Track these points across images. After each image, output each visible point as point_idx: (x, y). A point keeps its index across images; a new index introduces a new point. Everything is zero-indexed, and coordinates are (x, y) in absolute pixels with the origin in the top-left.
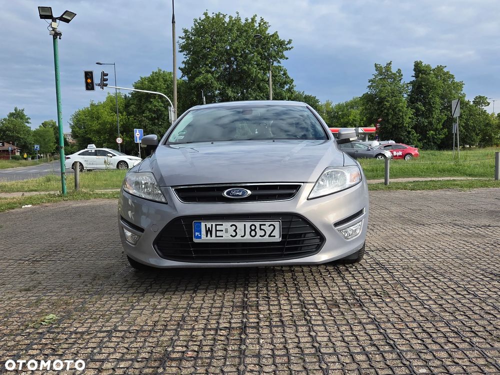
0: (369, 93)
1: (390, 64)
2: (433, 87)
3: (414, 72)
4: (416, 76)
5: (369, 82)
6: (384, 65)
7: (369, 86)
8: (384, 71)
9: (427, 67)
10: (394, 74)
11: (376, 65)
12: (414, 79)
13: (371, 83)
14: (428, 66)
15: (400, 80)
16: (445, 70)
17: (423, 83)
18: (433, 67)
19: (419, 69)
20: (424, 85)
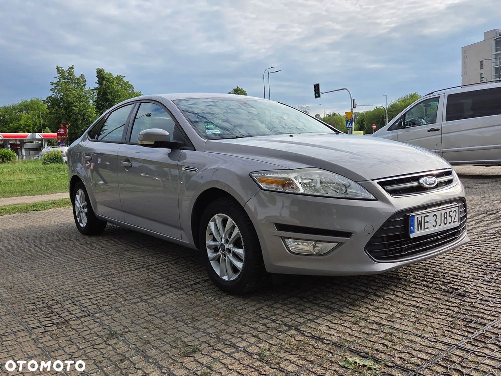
0: (53, 96)
1: (72, 68)
2: (118, 95)
3: (97, 79)
4: (100, 83)
5: (52, 84)
6: (66, 68)
7: (52, 90)
8: (67, 74)
9: (109, 75)
10: (78, 79)
11: (57, 68)
12: (97, 86)
13: (55, 85)
14: (110, 75)
15: (84, 85)
16: (125, 80)
17: (108, 91)
18: (115, 76)
19: (101, 75)
20: (110, 93)
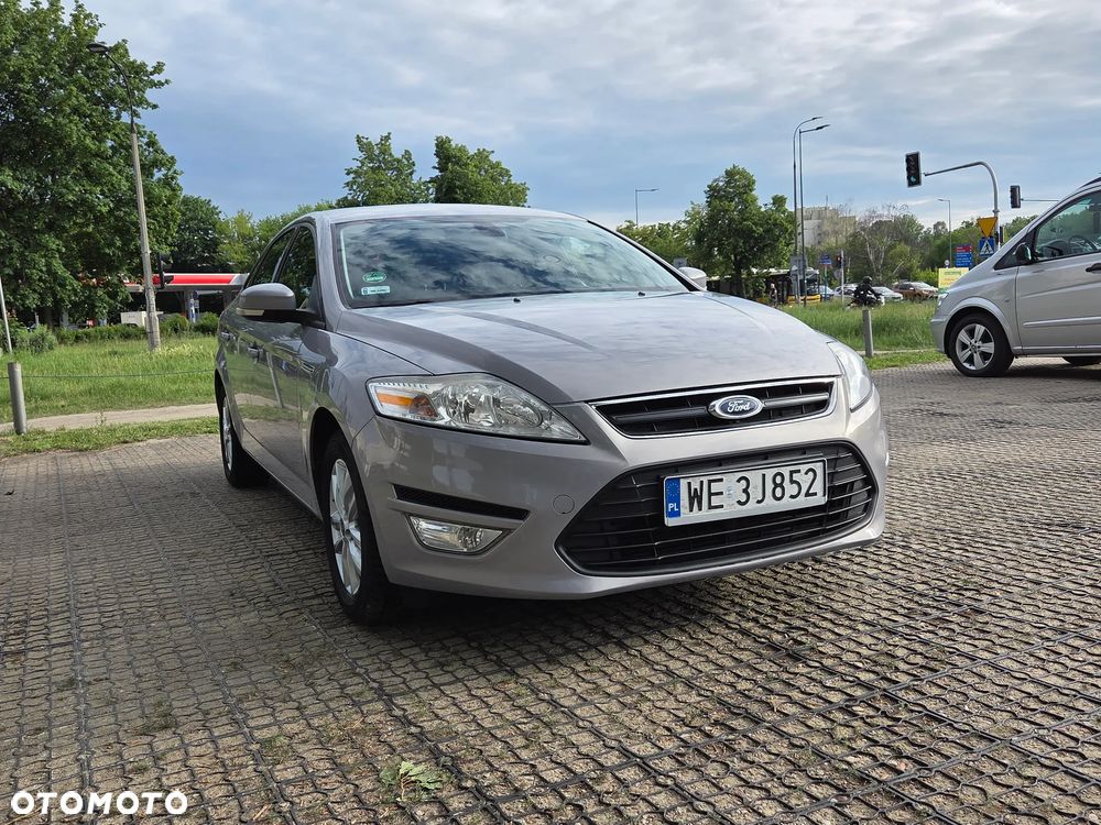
0: (350, 197)
1: (387, 138)
2: (476, 191)
3: (437, 160)
4: (442, 168)
5: (348, 174)
6: (375, 139)
7: (347, 184)
8: (377, 152)
9: (460, 149)
10: (399, 161)
11: (359, 140)
12: (437, 173)
13: (352, 175)
14: (462, 149)
15: (411, 174)
16: (494, 159)
17: (458, 183)
18: (472, 151)
19: (444, 152)
20: (461, 188)
